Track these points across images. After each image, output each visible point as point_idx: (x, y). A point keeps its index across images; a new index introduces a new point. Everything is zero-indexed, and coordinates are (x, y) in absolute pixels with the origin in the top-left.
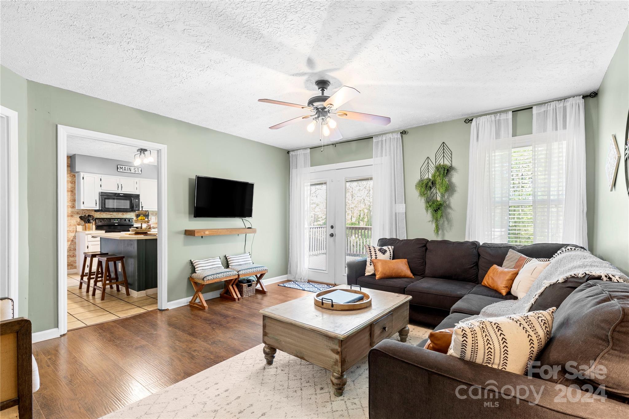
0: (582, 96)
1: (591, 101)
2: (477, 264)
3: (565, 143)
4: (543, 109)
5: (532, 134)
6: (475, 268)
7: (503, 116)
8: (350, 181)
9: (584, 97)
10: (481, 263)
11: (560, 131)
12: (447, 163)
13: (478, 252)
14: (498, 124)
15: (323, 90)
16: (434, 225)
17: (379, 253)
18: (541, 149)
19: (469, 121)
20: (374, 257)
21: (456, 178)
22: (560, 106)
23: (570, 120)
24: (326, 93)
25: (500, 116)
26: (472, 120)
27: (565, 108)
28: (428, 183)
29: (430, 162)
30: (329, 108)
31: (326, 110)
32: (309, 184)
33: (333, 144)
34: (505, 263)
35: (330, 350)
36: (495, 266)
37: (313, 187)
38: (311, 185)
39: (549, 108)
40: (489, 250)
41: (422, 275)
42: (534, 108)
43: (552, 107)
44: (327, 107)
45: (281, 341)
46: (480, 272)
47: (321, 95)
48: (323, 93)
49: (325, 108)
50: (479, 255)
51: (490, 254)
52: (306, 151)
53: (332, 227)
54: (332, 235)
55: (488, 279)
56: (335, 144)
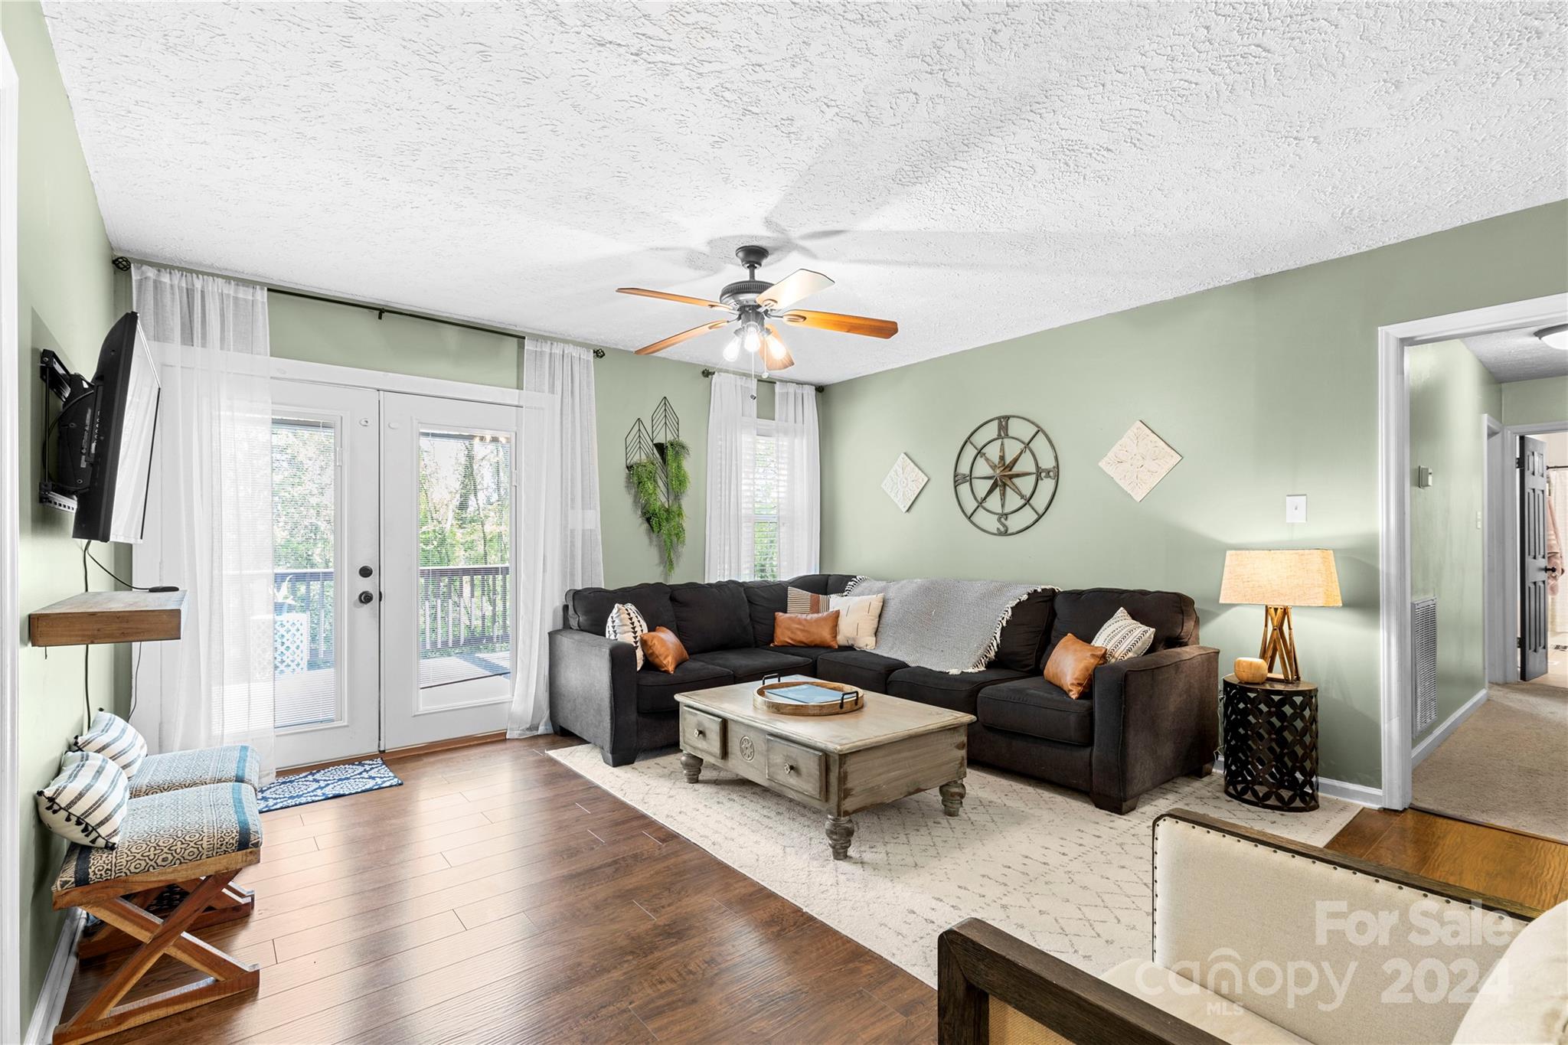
0: (814, 387)
2: (751, 616)
4: (784, 388)
5: (775, 420)
6: (751, 622)
7: (748, 384)
9: (816, 389)
10: (756, 613)
11: (799, 425)
12: (671, 437)
13: (748, 596)
14: (743, 390)
15: (752, 267)
18: (784, 443)
19: (708, 373)
22: (799, 391)
23: (808, 413)
24: (761, 274)
25: (745, 382)
26: (713, 374)
27: (802, 396)
29: (642, 429)
30: (767, 308)
31: (760, 310)
34: (792, 607)
36: (780, 614)
39: (790, 390)
42: (778, 384)
44: (763, 306)
46: (758, 627)
47: (748, 279)
48: (752, 275)
49: (759, 306)
50: (749, 602)
52: (244, 293)
53: (365, 572)
54: (366, 598)
55: (792, 636)
56: (381, 311)
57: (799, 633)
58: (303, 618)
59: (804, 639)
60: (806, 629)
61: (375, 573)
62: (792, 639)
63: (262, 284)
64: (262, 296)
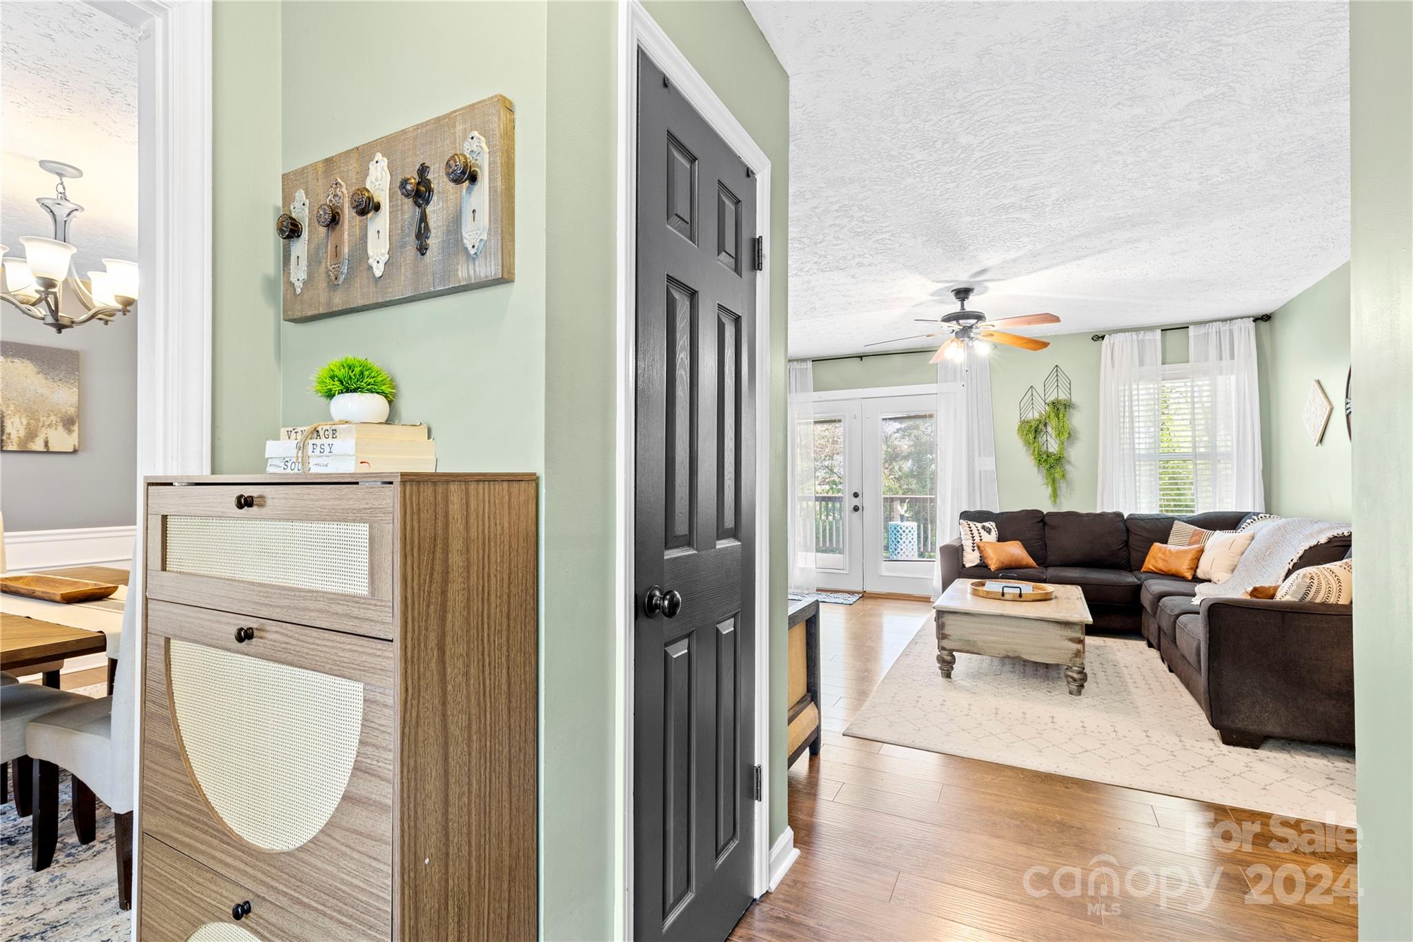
0: (1252, 319)
1: (1262, 324)
2: (1126, 543)
3: (1233, 377)
4: (1202, 330)
5: (1188, 362)
6: (1124, 549)
7: (1149, 336)
8: (890, 419)
9: (1256, 320)
10: (1133, 541)
11: (1226, 362)
12: (1063, 396)
13: (1126, 527)
14: (1141, 344)
15: (963, 300)
16: (1050, 490)
17: (983, 533)
18: (1203, 383)
19: (1099, 338)
20: (977, 539)
21: (1077, 420)
22: (1225, 328)
23: (1240, 347)
25: (1144, 336)
26: (1103, 337)
27: (1231, 332)
28: (1038, 426)
29: (1034, 393)
32: (812, 421)
33: (859, 357)
34: (1171, 539)
35: (1067, 641)
36: (1157, 545)
37: (819, 427)
38: (816, 423)
39: (1210, 330)
40: (1142, 523)
41: (1043, 563)
42: (1191, 328)
43: (1214, 329)
45: (975, 642)
46: (1134, 554)
47: (959, 311)
48: (962, 305)
50: (1128, 530)
51: (1145, 528)
52: (803, 365)
53: (856, 495)
54: (856, 509)
55: (1154, 563)
56: (861, 357)
57: (1160, 561)
58: (914, 524)
59: (1163, 568)
60: (1166, 559)
61: (860, 495)
62: (1154, 566)
63: (808, 359)
64: (810, 364)
